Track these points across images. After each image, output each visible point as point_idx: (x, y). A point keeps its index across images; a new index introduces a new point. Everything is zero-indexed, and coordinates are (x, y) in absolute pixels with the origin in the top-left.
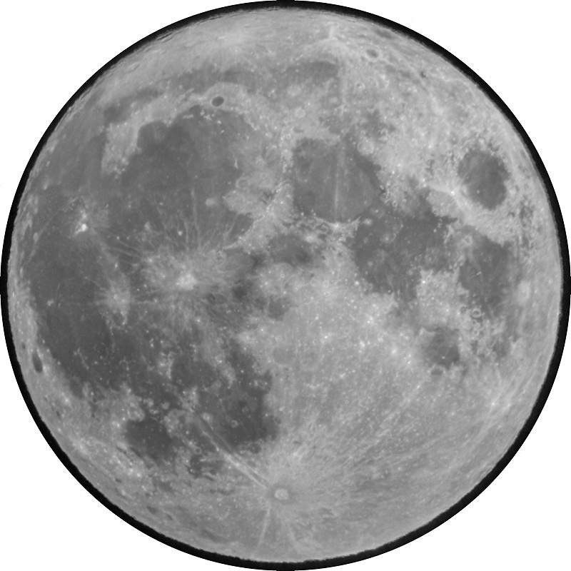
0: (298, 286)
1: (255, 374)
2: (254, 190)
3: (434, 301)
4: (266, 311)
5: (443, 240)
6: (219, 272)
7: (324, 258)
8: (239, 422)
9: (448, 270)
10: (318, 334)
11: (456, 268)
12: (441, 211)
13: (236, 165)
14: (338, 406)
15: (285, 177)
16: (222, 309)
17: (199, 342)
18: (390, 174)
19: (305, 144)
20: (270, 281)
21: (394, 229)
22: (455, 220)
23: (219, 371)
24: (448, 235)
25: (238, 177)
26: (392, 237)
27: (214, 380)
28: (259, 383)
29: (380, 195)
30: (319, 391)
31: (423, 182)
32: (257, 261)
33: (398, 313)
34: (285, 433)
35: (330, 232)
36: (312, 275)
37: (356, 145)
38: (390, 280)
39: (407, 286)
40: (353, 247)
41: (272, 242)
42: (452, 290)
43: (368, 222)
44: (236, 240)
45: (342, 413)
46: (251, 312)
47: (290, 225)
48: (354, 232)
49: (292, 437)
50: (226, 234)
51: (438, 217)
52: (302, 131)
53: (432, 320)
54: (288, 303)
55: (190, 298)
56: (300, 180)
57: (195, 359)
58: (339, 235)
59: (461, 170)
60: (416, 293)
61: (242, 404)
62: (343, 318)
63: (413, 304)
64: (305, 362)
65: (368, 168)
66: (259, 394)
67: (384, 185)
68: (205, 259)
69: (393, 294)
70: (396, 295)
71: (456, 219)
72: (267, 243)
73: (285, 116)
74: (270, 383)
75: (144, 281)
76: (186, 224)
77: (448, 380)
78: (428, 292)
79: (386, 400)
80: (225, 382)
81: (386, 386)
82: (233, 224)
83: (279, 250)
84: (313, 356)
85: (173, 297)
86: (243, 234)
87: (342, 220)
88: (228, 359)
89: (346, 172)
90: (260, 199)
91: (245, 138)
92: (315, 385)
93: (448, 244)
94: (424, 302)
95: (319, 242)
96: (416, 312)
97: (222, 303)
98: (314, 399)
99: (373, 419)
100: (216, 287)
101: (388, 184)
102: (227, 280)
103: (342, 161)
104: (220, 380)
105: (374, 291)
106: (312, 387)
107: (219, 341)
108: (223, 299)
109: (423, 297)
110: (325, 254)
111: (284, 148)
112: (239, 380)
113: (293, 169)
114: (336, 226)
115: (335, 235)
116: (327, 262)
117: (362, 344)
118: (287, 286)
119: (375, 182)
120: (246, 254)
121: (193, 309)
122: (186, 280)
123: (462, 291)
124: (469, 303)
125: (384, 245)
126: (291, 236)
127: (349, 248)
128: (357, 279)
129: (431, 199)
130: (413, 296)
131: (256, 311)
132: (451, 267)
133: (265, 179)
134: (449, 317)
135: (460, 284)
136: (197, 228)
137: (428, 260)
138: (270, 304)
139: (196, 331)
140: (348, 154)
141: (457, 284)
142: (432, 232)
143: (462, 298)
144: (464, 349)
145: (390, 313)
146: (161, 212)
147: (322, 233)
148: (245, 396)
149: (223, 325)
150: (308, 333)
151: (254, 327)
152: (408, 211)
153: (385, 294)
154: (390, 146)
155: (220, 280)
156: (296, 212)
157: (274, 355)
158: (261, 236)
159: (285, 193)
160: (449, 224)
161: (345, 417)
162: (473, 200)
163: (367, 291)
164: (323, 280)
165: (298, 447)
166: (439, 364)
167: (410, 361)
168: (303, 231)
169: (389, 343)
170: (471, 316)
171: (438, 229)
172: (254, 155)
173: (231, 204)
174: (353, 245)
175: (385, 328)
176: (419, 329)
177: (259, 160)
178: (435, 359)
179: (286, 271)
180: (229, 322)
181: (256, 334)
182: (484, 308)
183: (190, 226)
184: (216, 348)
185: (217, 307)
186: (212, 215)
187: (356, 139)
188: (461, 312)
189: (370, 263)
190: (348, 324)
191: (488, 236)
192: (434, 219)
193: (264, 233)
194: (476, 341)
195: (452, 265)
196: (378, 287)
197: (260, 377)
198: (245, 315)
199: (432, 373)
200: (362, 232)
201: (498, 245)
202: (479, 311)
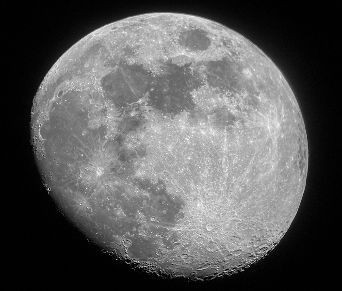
0: (142, 136)
1: (155, 185)
3: (204, 100)
4: (138, 156)
5: (191, 74)
6: (108, 157)
7: (144, 117)
8: (166, 210)
9: (202, 85)
10: (165, 149)
11: (205, 82)
12: (181, 64)
13: (83, 111)
14: (198, 171)
15: (105, 98)
16: (121, 170)
17: (123, 191)
18: (149, 64)
19: (104, 80)
20: (130, 143)
21: (165, 84)
23: (141, 196)
24: (192, 71)
25: (87, 114)
26: (167, 88)
27: (142, 201)
28: (159, 187)
29: (150, 76)
30: (185, 171)
31: (166, 58)
32: (119, 140)
33: (192, 116)
34: (187, 199)
35: (139, 105)
36: (145, 128)
37: (126, 64)
38: (178, 105)
39: (188, 102)
40: (153, 104)
41: (119, 128)
42: (210, 91)
43: (152, 89)
44: (105, 138)
45: (202, 173)
46: (132, 161)
47: (121, 115)
48: (149, 98)
49: (191, 199)
50: (99, 140)
51: (182, 67)
52: (100, 76)
53: (209, 109)
54: (143, 146)
55: (106, 177)
56: (112, 95)
57: (128, 200)
58: (144, 103)
59: (181, 43)
60: (194, 103)
61: (160, 201)
62: (170, 134)
63: (196, 108)
64: (170, 164)
65: (138, 69)
66: (163, 192)
67: (149, 70)
68: (99, 157)
69: (184, 110)
70: (186, 110)
71: (191, 63)
72: (117, 129)
73: (90, 76)
74: (164, 184)
75: (85, 187)
76: (81, 150)
77: (237, 129)
78: (199, 99)
79: (216, 155)
80: (147, 199)
81: (211, 149)
82: (99, 134)
83: (124, 128)
84: (171, 158)
85: (100, 183)
86: (106, 134)
87: (140, 97)
88: (140, 188)
89: (129, 77)
90: (102, 116)
91: (79, 97)
92: (181, 170)
93: (194, 74)
95: (137, 113)
96: (200, 111)
97: (119, 168)
98: (186, 176)
99: (217, 167)
100: (112, 164)
101: (151, 69)
102: (113, 157)
103: (124, 74)
104: (144, 199)
105: (175, 114)
106: (181, 172)
107: (131, 184)
108: (118, 166)
109: (198, 102)
110: (143, 115)
111: (97, 88)
112: (151, 193)
113: (106, 93)
114: (140, 101)
115: (142, 105)
116: (147, 118)
117: (187, 139)
118: (138, 140)
119: (144, 72)
120: (113, 140)
121: (111, 180)
122: (99, 171)
123: (214, 89)
124: (222, 91)
125: (165, 94)
126: (125, 119)
127: (151, 105)
128: (164, 115)
129: (173, 62)
130: (194, 105)
131: (134, 159)
132: (202, 83)
133: (98, 106)
134: (216, 103)
135: (211, 87)
136: (87, 147)
137: (189, 86)
138: (137, 152)
139: (119, 188)
140: (125, 70)
141: (210, 88)
142: (183, 74)
143: (217, 92)
144: (234, 112)
145: (189, 119)
146: (69, 154)
147: (136, 108)
148: (159, 197)
149: (127, 176)
150: (161, 151)
151: (139, 166)
152: (166, 73)
153: (181, 113)
154: (141, 54)
155: (111, 160)
156: (119, 109)
157: (156, 171)
158: (113, 129)
159: (109, 105)
160: (189, 66)
161: (205, 174)
162: (195, 51)
163: (172, 117)
164: (150, 126)
165: (197, 201)
166: (227, 125)
167: (213, 132)
168: (128, 113)
169: (198, 131)
170: (227, 96)
171: (185, 72)
172: (87, 101)
173: (92, 127)
174: (152, 103)
175: (191, 126)
176: (207, 117)
177: (90, 101)
178: (224, 124)
179: (133, 134)
180: (128, 173)
181: (142, 168)
182: (231, 90)
183: (83, 149)
184: (132, 187)
185: (119, 171)
186: (88, 137)
187: (125, 62)
188: (221, 98)
189: (165, 105)
190: (174, 135)
191: (212, 60)
192: (180, 69)
193: (113, 127)
194: (238, 106)
195: (202, 82)
196: (176, 112)
197: (158, 185)
198: (131, 165)
199: (227, 130)
200: (152, 95)
201: (220, 61)
202: (229, 92)
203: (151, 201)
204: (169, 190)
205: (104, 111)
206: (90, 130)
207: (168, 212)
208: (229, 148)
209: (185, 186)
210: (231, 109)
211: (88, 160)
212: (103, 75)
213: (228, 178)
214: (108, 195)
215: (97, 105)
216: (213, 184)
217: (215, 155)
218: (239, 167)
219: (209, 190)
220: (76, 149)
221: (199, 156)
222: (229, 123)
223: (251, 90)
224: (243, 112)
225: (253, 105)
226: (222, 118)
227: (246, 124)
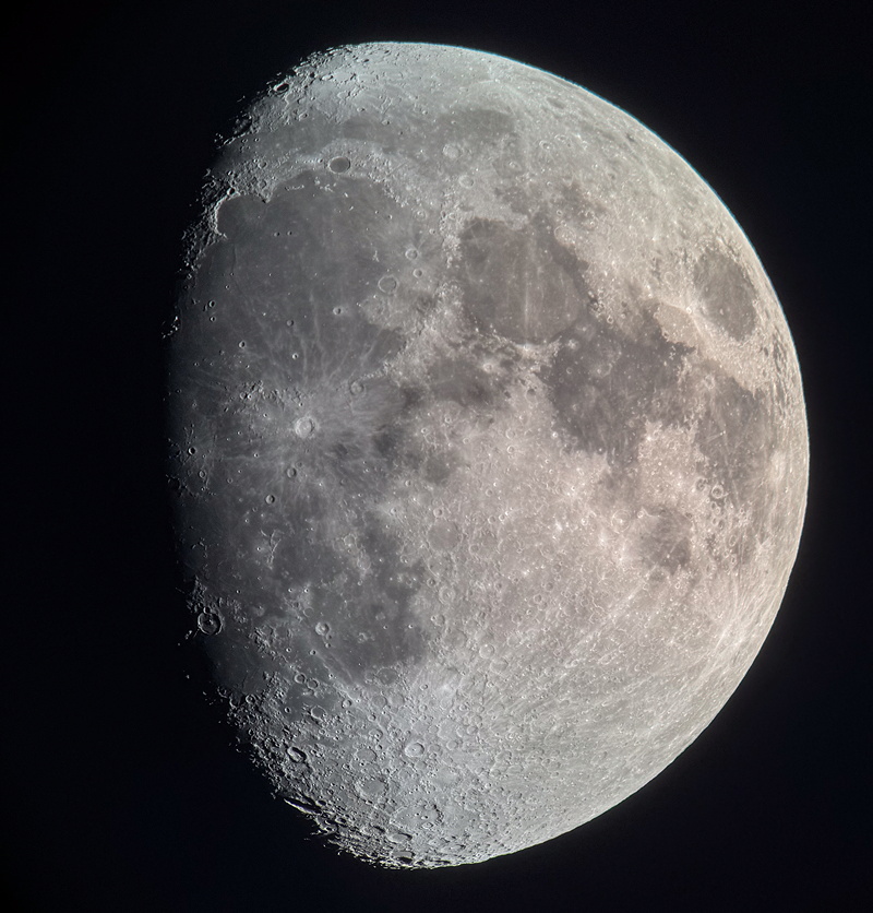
0: (470, 434)
1: (400, 565)
2: (405, 295)
3: (662, 467)
4: (422, 471)
5: (677, 379)
6: (354, 413)
7: (508, 395)
8: (369, 635)
9: (683, 424)
10: (495, 507)
11: (693, 421)
12: (673, 335)
13: (376, 257)
14: (518, 618)
15: (450, 275)
16: (356, 467)
17: (319, 515)
18: (601, 276)
19: (477, 227)
20: (430, 428)
21: (610, 356)
22: (691, 350)
23: (346, 560)
24: (684, 373)
25: (380, 274)
26: (607, 368)
27: (339, 572)
28: (405, 579)
29: (588, 305)
30: (489, 593)
31: (648, 291)
32: (411, 398)
33: (611, 483)
34: (435, 655)
35: (518, 357)
36: (491, 421)
37: (552, 231)
38: (601, 430)
39: (626, 443)
40: (551, 381)
41: (431, 370)
42: (687, 454)
43: (572, 344)
44: (380, 366)
45: (521, 629)
46: (399, 472)
47: (459, 345)
48: (552, 358)
49: (444, 661)
50: (364, 358)
51: (671, 343)
52: (472, 209)
53: (657, 496)
54: (454, 459)
55: (308, 452)
56: (471, 280)
57: (312, 543)
58: (532, 362)
59: (698, 277)
60: (638, 455)
61: (377, 609)
62: (534, 486)
63: (633, 471)
64: (475, 549)
65: (570, 264)
66: (403, 595)
67: (594, 291)
68: (332, 395)
70: (610, 456)
71: (693, 349)
72: (426, 370)
73: (445, 186)
74: (421, 579)
75: (238, 426)
76: (302, 342)
77: (672, 590)
78: (654, 454)
79: (585, 612)
80: (354, 576)
81: (587, 592)
82: (375, 342)
83: (443, 381)
84: (488, 537)
85: (282, 449)
86: (390, 357)
87: (533, 341)
88: (362, 541)
89: (540, 270)
90: (414, 308)
91: (387, 218)
92: (486, 585)
93: (683, 383)
94: (647, 468)
95: (502, 371)
96: (636, 483)
97: (356, 458)
98: (483, 605)
99: (562, 641)
100: (349, 434)
101: (600, 291)
102: (365, 423)
103: (532, 253)
104: (347, 572)
105: (579, 448)
106: (482, 587)
107: (350, 515)
108: (358, 453)
109: (647, 460)
110: (511, 389)
111: (446, 232)
112: (375, 573)
113: (461, 263)
114: (526, 350)
115: (525, 363)
116: (513, 401)
117: (559, 527)
118: (453, 435)
119: (581, 286)
120: (394, 387)
121: (313, 466)
122: (303, 424)
123: (699, 457)
124: (709, 475)
125: (594, 379)
126: (461, 362)
127: (544, 381)
128: (555, 428)
129: (658, 315)
130: (634, 458)
131: (408, 471)
132: (686, 420)
133: (419, 277)
134: (680, 494)
135: (697, 445)
136: (322, 348)
137: (656, 406)
138: (428, 462)
139: (316, 499)
140: (541, 244)
141: (693, 445)
142: (662, 364)
143: (699, 465)
144: (697, 545)
145: (600, 482)
146: (263, 325)
147: (507, 358)
148: (382, 597)
149: (361, 491)
150: (482, 505)
151: (403, 494)
152: (628, 331)
153: (595, 454)
154: (600, 234)
155: (354, 424)
156: (467, 327)
157: (431, 537)
158: (417, 361)
159: (451, 297)
160: (685, 355)
161: (525, 634)
162: (715, 323)
163: (570, 447)
164: (506, 428)
165: (451, 677)
166: (661, 565)
167: (623, 557)
168: (478, 355)
169: (596, 527)
170: (710, 496)
171: (669, 361)
172: (401, 242)
173: (371, 314)
174: (551, 378)
175: (592, 504)
176: (638, 510)
177: (409, 250)
178: (658, 556)
179: (453, 414)
180: (366, 486)
181: (407, 505)
182: (727, 486)
183: (309, 345)
184: (345, 523)
185: (349, 464)
186: (343, 329)
187: (550, 222)
188: (698, 488)
189: (574, 406)
190: (540, 495)
191: (737, 378)
192: (664, 346)
193: (421, 358)
194: (714, 536)
195: (688, 417)
196: (586, 442)
197: (407, 569)
198: (391, 476)
199: (652, 578)
200: (562, 359)
201: (748, 393)
202: (722, 489)
203: (358, 591)
204: (419, 603)
205: (427, 303)
206: (360, 317)
207: (367, 644)
208: (620, 621)
209: (460, 625)
210: (697, 532)
211: (299, 379)
212: (481, 212)
213: (558, 683)
214: (276, 490)
215: (420, 273)
216: (520, 671)
217: (582, 613)
218: (600, 680)
219: (498, 677)
220: (291, 328)
221: (551, 586)
222: (666, 564)
223: (759, 516)
224: (712, 561)
225: (739, 558)
226: (666, 539)
227: (696, 595)
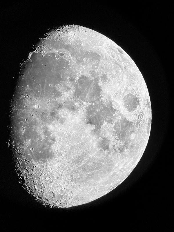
0: (70, 116)
2: (65, 86)
3: (105, 130)
4: (59, 121)
5: (113, 115)
6: (48, 106)
8: (41, 152)
10: (71, 131)
12: (114, 107)
13: (61, 77)
15: (75, 85)
16: (46, 117)
18: (104, 93)
19: (83, 77)
20: (62, 113)
21: (100, 108)
22: (118, 111)
23: (40, 135)
24: (115, 114)
25: (61, 81)
26: (99, 110)
27: (38, 138)
28: (51, 141)
29: (99, 98)
30: (67, 147)
31: (112, 98)
32: (60, 106)
33: (95, 131)
36: (74, 114)
37: (98, 82)
38: (95, 121)
39: (99, 124)
41: (65, 102)
42: (111, 129)
43: (94, 104)
44: (55, 98)
45: (73, 155)
46: (54, 120)
47: (72, 99)
48: (89, 106)
50: (53, 96)
51: (114, 109)
53: (103, 135)
54: (65, 120)
55: (36, 111)
56: (78, 87)
59: (125, 98)
61: (44, 146)
62: (80, 128)
63: (99, 130)
64: (66, 138)
65: (99, 89)
66: (50, 144)
68: (44, 101)
70: (95, 126)
73: (80, 67)
74: (54, 142)
77: (104, 154)
80: (40, 139)
81: (87, 150)
82: (56, 94)
83: (67, 105)
84: (69, 136)
85: (31, 110)
86: (58, 97)
87: (87, 102)
88: (43, 132)
89: (92, 89)
90: (65, 89)
91: (66, 69)
92: (67, 145)
94: (102, 130)
95: (79, 106)
96: (99, 132)
98: (66, 149)
99: (81, 159)
100: (46, 110)
101: (102, 96)
102: (50, 109)
103: (92, 85)
107: (42, 126)
108: (47, 114)
109: (103, 128)
110: (79, 109)
111: (77, 76)
112: (45, 139)
113: (77, 83)
114: (85, 103)
115: (84, 105)
116: (79, 112)
117: (83, 137)
118: (66, 115)
119: (99, 94)
120: (58, 103)
121: (37, 115)
122: (37, 106)
123: (114, 130)
124: (115, 134)
125: (96, 111)
126: (71, 102)
127: (86, 110)
128: (86, 119)
129: (113, 103)
130: (100, 127)
131: (56, 120)
132: (113, 123)
133: (68, 84)
134: (108, 136)
135: (114, 128)
136: (45, 92)
137: (107, 119)
138: (60, 119)
139: (36, 122)
140: (94, 84)
142: (110, 112)
143: (113, 132)
144: (110, 146)
145: (93, 130)
146: (33, 83)
147: (80, 103)
148: (46, 144)
149: (45, 122)
150: (69, 130)
151: (54, 124)
152: (106, 104)
153: (93, 125)
154: (107, 85)
156: (75, 96)
157: (58, 134)
160: (116, 111)
162: (125, 107)
163: (88, 123)
164: (77, 116)
166: (102, 148)
167: (95, 145)
168: (75, 101)
169: (90, 138)
170: (115, 138)
171: (112, 112)
172: (67, 75)
173: (57, 88)
174: (88, 109)
175: (90, 134)
176: (99, 137)
177: (68, 77)
179: (67, 111)
180: (47, 121)
181: (54, 127)
183: (42, 90)
184: (41, 128)
185: (44, 116)
186: (50, 89)
187: (98, 80)
188: (112, 136)
189: (91, 115)
190: (80, 130)
191: (127, 118)
192: (112, 109)
193: (64, 99)
194: (115, 145)
197: (52, 139)
198: (52, 120)
199: (100, 150)
200: (91, 106)
201: (129, 122)
202: (118, 137)
203: (41, 142)
204: (53, 147)
205: (68, 89)
206: (54, 87)
207: (41, 154)
208: (93, 157)
210: (111, 144)
211: (38, 97)
212: (85, 74)
213: (79, 167)
214: (27, 118)
216: (71, 164)
217: (85, 154)
218: (88, 168)
219: (67, 164)
220: (39, 86)
221: (80, 148)
224: (114, 150)
225: (120, 151)
226: (104, 144)
227: (109, 155)
